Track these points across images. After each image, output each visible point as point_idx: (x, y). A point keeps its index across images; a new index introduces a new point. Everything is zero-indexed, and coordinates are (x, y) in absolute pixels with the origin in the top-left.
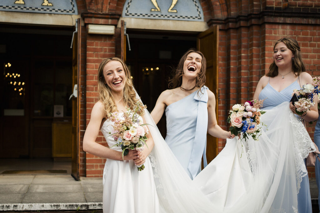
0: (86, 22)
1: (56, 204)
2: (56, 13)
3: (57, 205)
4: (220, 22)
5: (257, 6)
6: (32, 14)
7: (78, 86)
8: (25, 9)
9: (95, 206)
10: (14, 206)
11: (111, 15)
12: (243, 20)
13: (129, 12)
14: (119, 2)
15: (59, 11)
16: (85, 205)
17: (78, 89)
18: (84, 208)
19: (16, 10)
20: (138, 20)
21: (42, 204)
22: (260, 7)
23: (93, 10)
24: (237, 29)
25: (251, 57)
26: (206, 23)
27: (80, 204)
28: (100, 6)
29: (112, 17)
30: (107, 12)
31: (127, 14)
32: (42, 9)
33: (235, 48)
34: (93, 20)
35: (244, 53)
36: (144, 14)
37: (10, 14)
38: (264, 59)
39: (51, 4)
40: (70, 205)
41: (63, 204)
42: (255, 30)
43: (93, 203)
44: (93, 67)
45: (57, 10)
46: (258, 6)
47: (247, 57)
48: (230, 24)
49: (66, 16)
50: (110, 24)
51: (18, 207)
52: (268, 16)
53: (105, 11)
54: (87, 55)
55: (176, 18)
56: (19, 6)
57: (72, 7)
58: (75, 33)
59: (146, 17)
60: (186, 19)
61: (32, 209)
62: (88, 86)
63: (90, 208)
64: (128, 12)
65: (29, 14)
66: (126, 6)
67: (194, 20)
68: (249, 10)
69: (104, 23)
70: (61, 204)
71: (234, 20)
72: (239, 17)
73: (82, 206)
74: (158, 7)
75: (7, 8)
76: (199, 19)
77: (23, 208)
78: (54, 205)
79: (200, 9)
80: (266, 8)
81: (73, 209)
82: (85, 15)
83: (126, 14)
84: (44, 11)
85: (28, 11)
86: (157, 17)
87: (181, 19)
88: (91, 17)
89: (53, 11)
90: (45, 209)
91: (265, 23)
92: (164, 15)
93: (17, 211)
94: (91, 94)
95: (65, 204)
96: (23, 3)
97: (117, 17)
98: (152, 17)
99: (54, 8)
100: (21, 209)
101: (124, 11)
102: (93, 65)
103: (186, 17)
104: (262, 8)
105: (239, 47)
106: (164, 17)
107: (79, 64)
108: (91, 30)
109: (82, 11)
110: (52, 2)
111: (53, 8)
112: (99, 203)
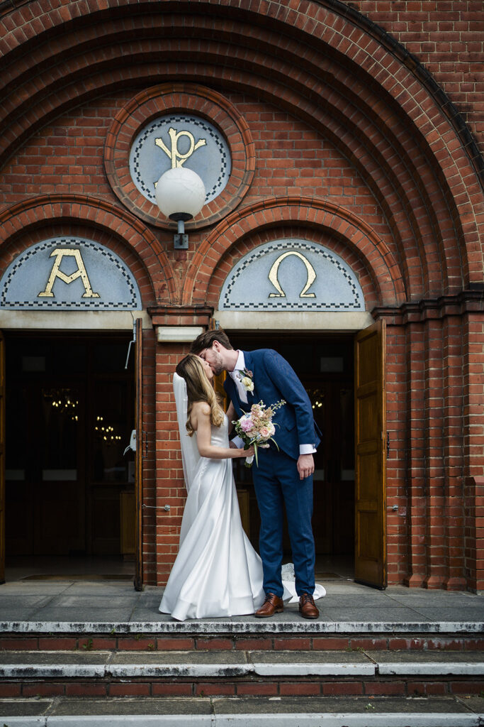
0: (155, 323)
1: (78, 623)
2: (106, 309)
3: (80, 625)
4: (393, 312)
5: (454, 281)
6: (66, 312)
7: (138, 432)
8: (54, 305)
9: (140, 628)
10: (14, 624)
11: (196, 308)
12: (431, 307)
13: (230, 302)
14: (212, 285)
15: (110, 306)
16: (124, 626)
17: (137, 437)
18: (122, 631)
19: (40, 308)
20: (245, 313)
21: (57, 623)
22: (461, 285)
23: (166, 301)
24: (423, 323)
25: (446, 373)
26: (369, 314)
27: (116, 624)
28: (177, 295)
29: (198, 311)
30: (190, 304)
31: (227, 305)
32: (83, 303)
33: (419, 357)
34: (167, 319)
35: (434, 367)
36: (256, 304)
37: (31, 314)
38: (468, 376)
39: (97, 295)
40: (100, 625)
41: (89, 623)
42: (452, 324)
43: (137, 623)
44: (168, 398)
45: (106, 303)
46: (458, 282)
47: (438, 374)
48: (428, 311)
49: (123, 312)
50: (195, 324)
51: (21, 626)
52: (473, 299)
53: (186, 302)
54: (157, 378)
55: (314, 308)
56: (45, 301)
57: (133, 297)
58: (132, 343)
59: (261, 308)
60: (333, 308)
61: (42, 630)
62: (160, 431)
63: (133, 630)
64: (227, 302)
65: (61, 312)
66: (225, 290)
67: (346, 309)
68: (443, 289)
69: (185, 324)
70: (86, 623)
71: (417, 307)
72: (422, 302)
73: (119, 627)
74: (282, 289)
75: (26, 305)
76: (355, 307)
77: (27, 628)
78: (76, 625)
79: (358, 290)
80: (469, 286)
81: (105, 631)
82: (152, 311)
83: (225, 304)
84: (85, 307)
85: (59, 308)
86: (279, 308)
87: (323, 308)
88: (163, 314)
89: (101, 307)
90: (62, 631)
91: (467, 313)
92: (292, 304)
93: (19, 633)
94: (163, 445)
95: (92, 624)
96: (51, 295)
97: (207, 311)
98: (270, 308)
99: (102, 302)
100: (25, 631)
101: (222, 300)
102: (168, 395)
103: (333, 304)
104: (463, 285)
105: (425, 356)
106: (292, 307)
107: (139, 395)
108: (163, 335)
109: (150, 303)
110: (99, 291)
111: (100, 300)
112: (147, 623)
